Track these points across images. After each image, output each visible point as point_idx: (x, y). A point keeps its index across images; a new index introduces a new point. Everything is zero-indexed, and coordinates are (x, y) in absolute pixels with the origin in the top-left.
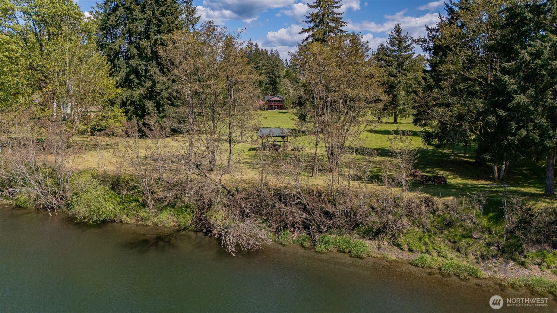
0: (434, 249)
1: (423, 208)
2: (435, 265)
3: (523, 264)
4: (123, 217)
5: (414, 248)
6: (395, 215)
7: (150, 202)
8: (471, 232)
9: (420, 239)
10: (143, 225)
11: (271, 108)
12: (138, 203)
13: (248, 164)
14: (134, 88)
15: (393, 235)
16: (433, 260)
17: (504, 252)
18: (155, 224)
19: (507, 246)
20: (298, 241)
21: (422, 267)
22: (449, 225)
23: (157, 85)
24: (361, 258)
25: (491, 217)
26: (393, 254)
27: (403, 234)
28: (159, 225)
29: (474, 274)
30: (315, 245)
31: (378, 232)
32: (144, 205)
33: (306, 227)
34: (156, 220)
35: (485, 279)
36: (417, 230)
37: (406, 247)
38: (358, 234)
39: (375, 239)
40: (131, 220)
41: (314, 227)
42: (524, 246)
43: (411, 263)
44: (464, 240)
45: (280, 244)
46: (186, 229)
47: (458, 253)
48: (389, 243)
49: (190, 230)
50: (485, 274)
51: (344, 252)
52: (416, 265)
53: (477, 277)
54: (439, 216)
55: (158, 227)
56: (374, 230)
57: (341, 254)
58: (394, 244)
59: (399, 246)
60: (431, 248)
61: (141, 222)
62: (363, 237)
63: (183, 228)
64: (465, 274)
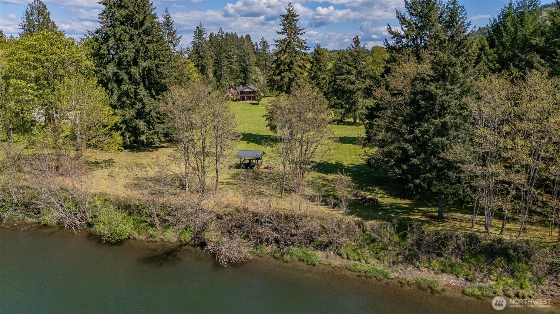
0: (363, 258)
1: (357, 229)
2: (363, 269)
3: (418, 267)
4: (136, 235)
5: (350, 257)
6: (338, 233)
7: (157, 222)
8: (387, 246)
9: (355, 250)
10: (153, 241)
11: (243, 99)
12: (147, 223)
13: (230, 184)
14: (126, 109)
15: (337, 247)
16: (361, 266)
17: (407, 259)
18: (163, 240)
19: (409, 255)
20: (271, 253)
21: (354, 271)
22: (373, 241)
23: (147, 107)
24: (314, 265)
25: (401, 235)
26: (337, 262)
27: (343, 246)
28: (165, 240)
29: (386, 275)
30: (283, 256)
31: (327, 246)
32: (152, 225)
33: (277, 241)
34: (162, 237)
35: (392, 279)
36: (353, 244)
37: (345, 256)
38: (313, 247)
39: (324, 250)
40: (143, 237)
41: (282, 242)
42: (420, 255)
43: (347, 269)
44: (382, 252)
45: (258, 255)
46: (187, 244)
47: (378, 261)
48: (334, 253)
49: (190, 245)
50: (393, 275)
51: (303, 261)
52: (350, 270)
53: (388, 278)
54: (367, 234)
55: (164, 243)
56: (324, 244)
57: (302, 262)
58: (338, 254)
59: (340, 255)
60: (361, 257)
61: (150, 239)
62: (316, 249)
63: (184, 243)
64: (381, 276)
